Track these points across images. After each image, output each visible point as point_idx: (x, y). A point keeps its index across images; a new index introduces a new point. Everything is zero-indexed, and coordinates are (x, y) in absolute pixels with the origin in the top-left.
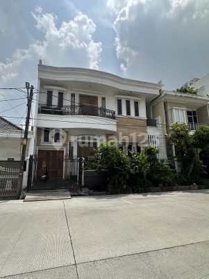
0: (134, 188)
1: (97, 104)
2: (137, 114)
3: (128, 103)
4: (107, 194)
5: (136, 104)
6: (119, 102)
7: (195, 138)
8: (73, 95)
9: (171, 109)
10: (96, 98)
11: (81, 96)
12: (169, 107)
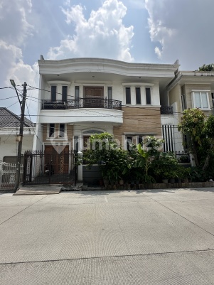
0: (133, 183)
1: (103, 95)
2: (149, 101)
3: (138, 90)
4: (102, 190)
5: (148, 91)
6: (128, 90)
7: (208, 127)
8: (77, 88)
9: (191, 93)
10: (102, 88)
11: (86, 88)
12: (187, 91)
